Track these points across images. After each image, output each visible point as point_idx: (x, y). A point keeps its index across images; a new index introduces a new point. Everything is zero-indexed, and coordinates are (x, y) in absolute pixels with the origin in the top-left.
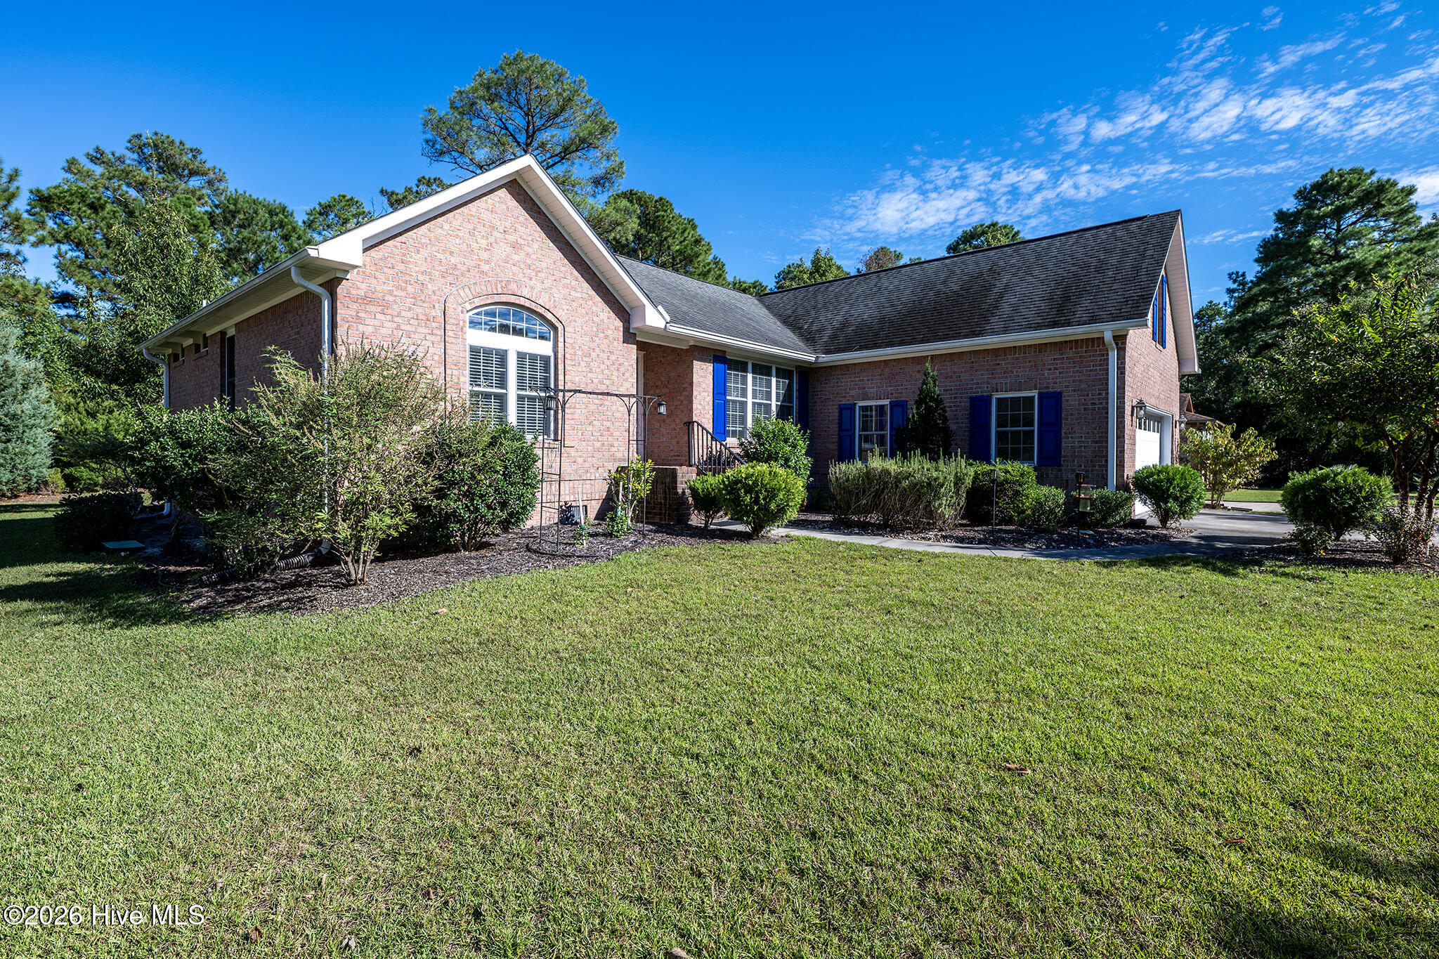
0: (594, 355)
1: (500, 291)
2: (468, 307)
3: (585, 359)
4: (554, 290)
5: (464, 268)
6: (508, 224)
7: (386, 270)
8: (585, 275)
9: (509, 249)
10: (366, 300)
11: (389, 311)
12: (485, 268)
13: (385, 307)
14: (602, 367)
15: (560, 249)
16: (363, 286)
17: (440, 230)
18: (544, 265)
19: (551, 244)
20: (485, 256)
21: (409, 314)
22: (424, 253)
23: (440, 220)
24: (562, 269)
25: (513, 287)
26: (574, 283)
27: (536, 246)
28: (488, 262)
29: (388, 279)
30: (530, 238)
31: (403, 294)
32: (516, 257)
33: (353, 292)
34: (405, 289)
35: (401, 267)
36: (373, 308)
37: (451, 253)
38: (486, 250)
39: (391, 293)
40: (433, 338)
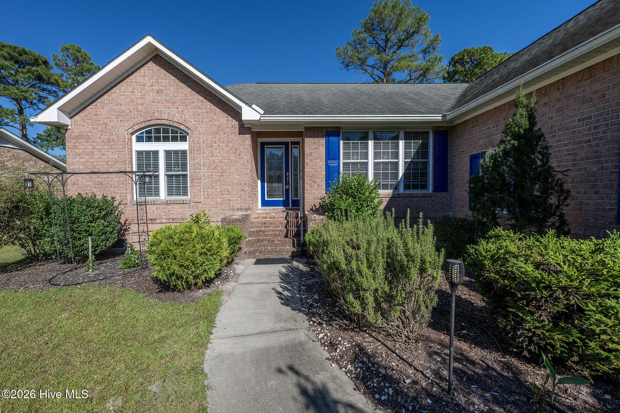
0: (215, 145)
1: (149, 119)
2: (131, 131)
3: (208, 149)
4: (186, 111)
5: (128, 111)
6: (154, 81)
7: (88, 121)
8: (208, 97)
9: (155, 94)
10: (78, 137)
11: (90, 141)
12: (140, 108)
13: (88, 139)
14: (222, 152)
15: (189, 86)
16: (77, 131)
17: (115, 94)
18: (178, 98)
19: (183, 85)
20: (140, 101)
21: (100, 140)
22: (107, 108)
23: (114, 89)
24: (191, 97)
25: (156, 115)
26: (199, 104)
27: (172, 88)
28: (142, 105)
29: (89, 125)
30: (168, 85)
31: (97, 131)
32: (159, 98)
33: (73, 134)
34: (97, 128)
35: (95, 117)
36: (82, 140)
37: (121, 105)
38: (141, 98)
39: (90, 131)
40: (112, 150)
